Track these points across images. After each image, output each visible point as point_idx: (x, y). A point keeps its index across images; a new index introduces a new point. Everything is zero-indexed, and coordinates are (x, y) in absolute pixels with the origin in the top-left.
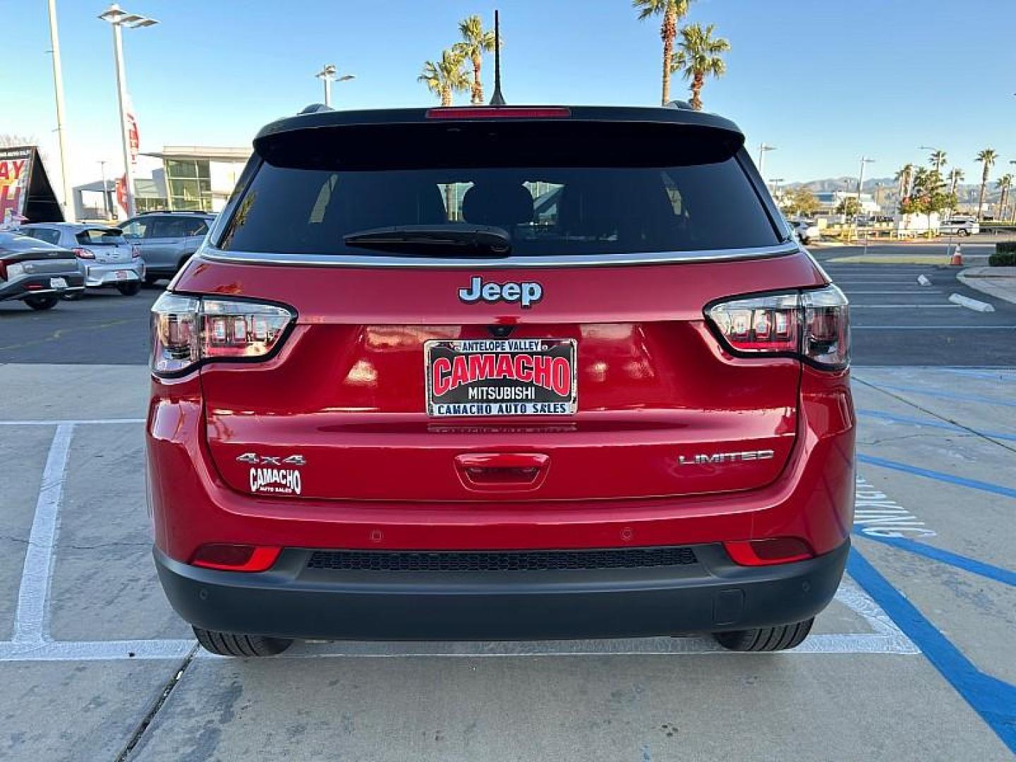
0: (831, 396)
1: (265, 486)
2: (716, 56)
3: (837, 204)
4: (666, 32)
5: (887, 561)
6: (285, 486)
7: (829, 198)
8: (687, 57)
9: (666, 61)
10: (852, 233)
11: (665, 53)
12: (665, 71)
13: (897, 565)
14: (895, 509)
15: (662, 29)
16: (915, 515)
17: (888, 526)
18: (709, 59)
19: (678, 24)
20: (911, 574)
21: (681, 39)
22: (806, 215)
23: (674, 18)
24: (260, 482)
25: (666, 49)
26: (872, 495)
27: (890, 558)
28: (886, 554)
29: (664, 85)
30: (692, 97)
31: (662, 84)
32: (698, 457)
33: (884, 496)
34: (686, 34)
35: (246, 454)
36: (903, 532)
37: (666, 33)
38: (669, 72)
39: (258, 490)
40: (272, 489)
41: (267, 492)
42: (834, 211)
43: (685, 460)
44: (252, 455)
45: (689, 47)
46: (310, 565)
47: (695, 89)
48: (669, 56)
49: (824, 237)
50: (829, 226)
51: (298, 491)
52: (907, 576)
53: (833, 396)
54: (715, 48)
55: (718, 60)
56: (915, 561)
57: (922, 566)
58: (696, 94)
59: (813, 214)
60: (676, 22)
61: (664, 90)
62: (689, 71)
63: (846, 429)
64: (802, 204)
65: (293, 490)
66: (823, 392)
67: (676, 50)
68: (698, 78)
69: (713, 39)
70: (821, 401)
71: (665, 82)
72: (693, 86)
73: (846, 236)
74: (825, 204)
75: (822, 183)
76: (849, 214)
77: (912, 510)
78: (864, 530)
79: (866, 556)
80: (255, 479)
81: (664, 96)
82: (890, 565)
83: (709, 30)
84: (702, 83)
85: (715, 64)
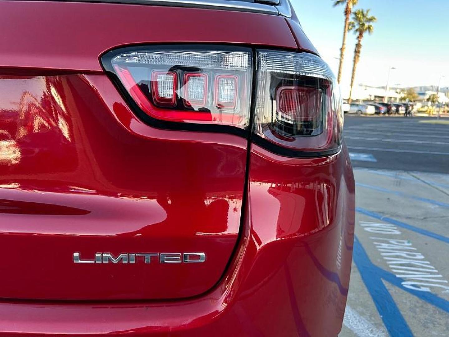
0: (307, 187)
2: (370, 24)
3: (427, 97)
5: (415, 312)
7: (423, 94)
8: (356, 24)
10: (434, 111)
11: (345, 22)
12: (345, 31)
13: (422, 316)
14: (429, 268)
15: (345, 11)
16: (442, 274)
17: (421, 281)
18: (367, 25)
19: (353, 9)
20: (431, 325)
21: (353, 16)
22: (411, 102)
23: (351, 6)
25: (346, 20)
26: (415, 256)
27: (417, 310)
28: (415, 306)
30: (357, 43)
32: (98, 255)
33: (423, 257)
34: (356, 14)
36: (431, 288)
37: (347, 12)
38: (347, 31)
42: (426, 100)
43: (81, 257)
45: (357, 18)
47: (359, 39)
48: (347, 23)
49: (419, 112)
50: (422, 107)
52: (427, 328)
53: (310, 186)
54: (370, 20)
55: (371, 26)
56: (436, 314)
57: (440, 319)
58: (359, 41)
59: (414, 101)
60: (351, 8)
62: (357, 30)
63: (321, 227)
64: (409, 96)
66: (299, 181)
67: (351, 20)
68: (361, 34)
69: (369, 16)
70: (298, 191)
72: (358, 37)
73: (430, 112)
74: (421, 97)
75: (421, 88)
76: (433, 101)
77: (440, 269)
78: (403, 283)
79: (399, 306)
82: (416, 316)
83: (367, 11)
84: (362, 36)
85: (369, 28)
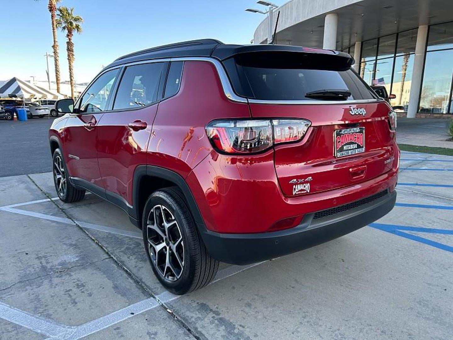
1: (298, 192)
2: (78, 23)
4: (51, 8)
6: (305, 190)
8: (62, 22)
9: (53, 22)
11: (52, 18)
12: (53, 27)
15: (49, 6)
18: (74, 24)
21: (58, 12)
23: (54, 2)
24: (297, 190)
25: (52, 16)
29: (54, 34)
30: (68, 41)
31: (52, 33)
34: (61, 11)
35: (293, 180)
38: (55, 28)
39: (295, 194)
40: (300, 193)
41: (299, 194)
44: (295, 180)
45: (63, 16)
46: (314, 218)
51: (308, 191)
54: (76, 20)
58: (70, 39)
60: (56, 4)
61: (54, 36)
62: (64, 28)
65: (307, 191)
67: (57, 18)
68: (70, 32)
69: (75, 15)
71: (54, 32)
72: (68, 36)
80: (295, 189)
81: (54, 39)
83: (72, 10)
84: (72, 35)
85: (77, 27)
